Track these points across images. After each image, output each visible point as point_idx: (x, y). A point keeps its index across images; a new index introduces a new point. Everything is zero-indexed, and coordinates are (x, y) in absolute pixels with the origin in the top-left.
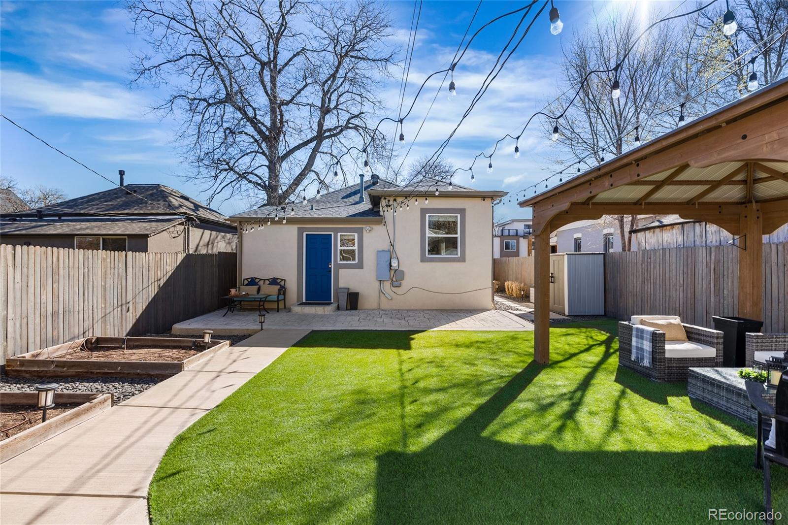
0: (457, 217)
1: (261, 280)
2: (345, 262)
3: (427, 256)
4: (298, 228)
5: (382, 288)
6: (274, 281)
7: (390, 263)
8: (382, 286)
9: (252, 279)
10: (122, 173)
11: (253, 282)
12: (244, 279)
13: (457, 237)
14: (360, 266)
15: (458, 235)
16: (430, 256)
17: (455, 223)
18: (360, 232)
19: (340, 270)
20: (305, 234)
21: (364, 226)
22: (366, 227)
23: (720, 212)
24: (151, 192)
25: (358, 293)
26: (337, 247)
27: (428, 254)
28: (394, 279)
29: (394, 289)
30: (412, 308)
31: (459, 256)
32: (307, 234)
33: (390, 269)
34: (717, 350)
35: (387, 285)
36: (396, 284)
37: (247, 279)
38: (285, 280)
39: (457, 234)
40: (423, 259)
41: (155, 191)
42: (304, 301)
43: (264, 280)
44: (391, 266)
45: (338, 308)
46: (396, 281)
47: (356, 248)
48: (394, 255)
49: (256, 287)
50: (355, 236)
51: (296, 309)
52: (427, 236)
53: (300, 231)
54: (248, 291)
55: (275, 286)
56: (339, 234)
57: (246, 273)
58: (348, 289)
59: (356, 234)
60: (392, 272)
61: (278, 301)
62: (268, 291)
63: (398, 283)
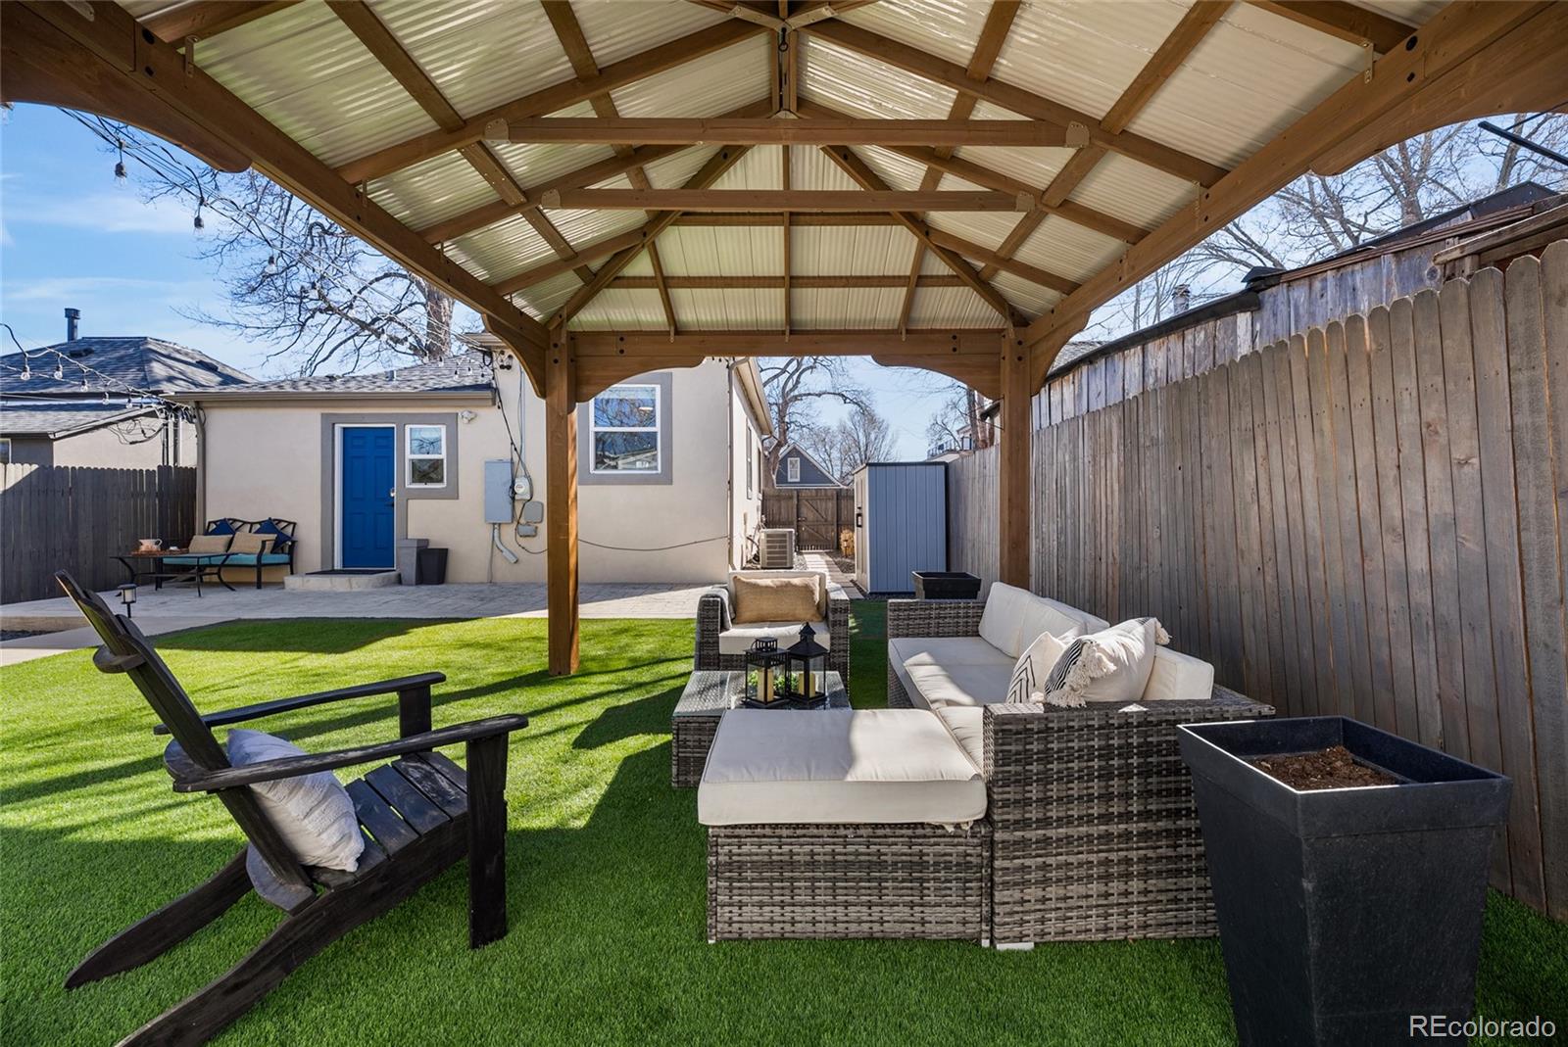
0: (653, 390)
1: (245, 523)
2: (422, 486)
3: (592, 471)
4: (324, 415)
5: (496, 539)
6: (269, 526)
7: (512, 487)
8: (496, 534)
9: (224, 520)
10: (75, 315)
11: (225, 527)
12: (210, 523)
13: (656, 433)
14: (453, 494)
15: (658, 429)
16: (597, 472)
18: (452, 422)
19: (411, 502)
20: (338, 428)
21: (459, 411)
22: (463, 413)
23: (955, 350)
24: (123, 352)
25: (443, 554)
26: (408, 454)
27: (596, 468)
28: (522, 521)
29: (523, 541)
31: (659, 471)
32: (343, 429)
33: (513, 498)
34: (832, 638)
35: (509, 532)
36: (523, 530)
37: (215, 522)
38: (295, 524)
39: (654, 425)
40: (584, 479)
41: (131, 351)
42: (338, 565)
43: (252, 524)
44: (514, 493)
45: (399, 581)
46: (528, 524)
47: (443, 456)
48: (521, 471)
49: (226, 538)
50: (441, 432)
51: (293, 582)
52: (593, 429)
53: (328, 424)
54: (205, 545)
55: (273, 536)
56: (408, 427)
57: (214, 512)
58: (427, 541)
59: (443, 428)
60: (519, 507)
61: (260, 566)
62: (248, 544)
63: (532, 528)
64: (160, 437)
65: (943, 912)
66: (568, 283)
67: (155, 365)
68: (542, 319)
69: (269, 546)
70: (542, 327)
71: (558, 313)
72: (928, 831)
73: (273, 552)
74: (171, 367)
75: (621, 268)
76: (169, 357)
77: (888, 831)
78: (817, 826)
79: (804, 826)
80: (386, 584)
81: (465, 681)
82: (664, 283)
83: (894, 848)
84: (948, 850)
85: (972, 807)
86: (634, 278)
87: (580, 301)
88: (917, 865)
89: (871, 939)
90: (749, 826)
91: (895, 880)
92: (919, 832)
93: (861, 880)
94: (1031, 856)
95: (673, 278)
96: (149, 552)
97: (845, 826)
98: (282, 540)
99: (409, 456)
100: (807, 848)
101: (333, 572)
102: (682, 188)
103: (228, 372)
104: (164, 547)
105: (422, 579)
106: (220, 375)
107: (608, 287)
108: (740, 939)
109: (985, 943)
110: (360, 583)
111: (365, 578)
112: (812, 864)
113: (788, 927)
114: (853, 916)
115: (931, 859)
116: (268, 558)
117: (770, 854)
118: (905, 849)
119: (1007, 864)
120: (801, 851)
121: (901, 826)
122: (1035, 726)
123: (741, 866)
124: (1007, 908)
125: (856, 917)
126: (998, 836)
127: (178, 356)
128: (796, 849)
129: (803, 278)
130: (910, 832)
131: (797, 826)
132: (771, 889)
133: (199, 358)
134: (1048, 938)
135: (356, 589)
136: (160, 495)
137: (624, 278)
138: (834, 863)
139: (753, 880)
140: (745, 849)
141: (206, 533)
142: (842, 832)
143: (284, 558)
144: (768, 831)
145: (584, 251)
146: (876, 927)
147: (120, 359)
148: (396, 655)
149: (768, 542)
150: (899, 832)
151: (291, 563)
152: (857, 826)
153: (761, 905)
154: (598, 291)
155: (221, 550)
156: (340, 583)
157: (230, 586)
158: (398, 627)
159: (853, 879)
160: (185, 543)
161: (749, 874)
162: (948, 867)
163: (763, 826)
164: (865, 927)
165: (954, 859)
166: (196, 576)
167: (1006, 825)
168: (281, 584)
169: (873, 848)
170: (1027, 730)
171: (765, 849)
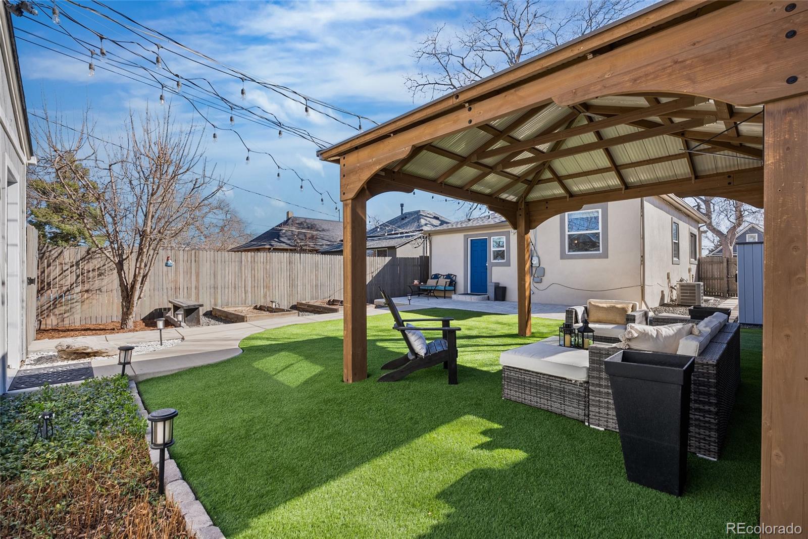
0: (598, 212)
1: (442, 275)
2: (497, 261)
3: (567, 253)
4: (464, 235)
6: (449, 276)
9: (436, 274)
10: (402, 205)
11: (436, 277)
12: (432, 275)
13: (599, 233)
14: (509, 264)
15: (600, 231)
16: (570, 253)
17: (596, 218)
18: (507, 235)
19: (493, 268)
20: (469, 239)
22: (511, 231)
23: (730, 183)
24: (414, 217)
25: (505, 287)
26: (492, 248)
27: (569, 251)
28: (536, 276)
29: (536, 285)
30: (553, 303)
31: (601, 252)
32: (471, 240)
36: (536, 280)
37: (434, 275)
38: (456, 275)
39: (598, 229)
40: (563, 256)
41: (416, 216)
42: (469, 292)
43: (444, 276)
44: (532, 263)
45: (488, 299)
46: (538, 277)
47: (504, 249)
48: (535, 254)
49: (436, 280)
50: (504, 239)
51: (454, 297)
52: (567, 233)
53: (466, 238)
54: (431, 282)
55: (449, 280)
56: (492, 238)
57: (434, 271)
58: (499, 283)
59: (504, 237)
60: (534, 270)
61: (445, 291)
62: (442, 282)
63: (540, 279)
64: (422, 245)
65: (571, 409)
66: (521, 187)
67: (422, 220)
68: (517, 200)
69: (448, 283)
70: (517, 203)
71: (521, 197)
72: (567, 381)
73: (449, 286)
74: (426, 220)
75: (540, 176)
76: (426, 216)
77: (553, 378)
78: (533, 372)
79: (529, 371)
80: (483, 300)
81: (490, 333)
82: (560, 179)
83: (555, 384)
84: (574, 389)
85: (582, 377)
86: (547, 179)
87: (528, 191)
88: (562, 391)
89: (548, 411)
90: (514, 368)
91: (555, 394)
92: (563, 380)
93: (545, 391)
94: (602, 398)
95: (562, 176)
96: (416, 284)
97: (541, 374)
98: (451, 280)
99: (493, 249)
100: (529, 378)
101: (467, 294)
102: (551, 151)
103: (443, 219)
104: (420, 283)
105: (496, 299)
106: (440, 220)
107: (537, 184)
108: (510, 400)
109: (587, 424)
110: (474, 298)
111: (476, 297)
112: (530, 383)
113: (523, 400)
114: (542, 402)
115: (567, 390)
116: (448, 288)
117: (518, 377)
118: (559, 385)
119: (593, 398)
120: (527, 378)
121: (557, 377)
122: (604, 352)
123: (510, 379)
124: (594, 414)
125: (543, 402)
126: (590, 387)
127: (428, 216)
128: (526, 377)
129: (623, 165)
130: (560, 380)
131: (527, 371)
132: (519, 387)
133: (434, 215)
134: (609, 428)
135: (473, 301)
136: (420, 265)
137: (542, 180)
138: (537, 384)
139: (514, 384)
140: (512, 374)
141: (432, 279)
142: (539, 375)
143: (452, 288)
144: (518, 370)
145: (523, 176)
146: (550, 408)
147: (413, 219)
148: (473, 323)
149: (682, 289)
150: (557, 379)
151: (455, 290)
152: (545, 375)
153: (516, 392)
154: (533, 186)
155: (435, 284)
156: (468, 298)
157: (437, 297)
158: (479, 314)
159: (543, 391)
160: (425, 282)
161: (512, 381)
162: (573, 394)
163: (517, 368)
164: (546, 406)
165: (575, 392)
166: (428, 293)
167: (593, 385)
168: (451, 298)
169: (549, 383)
170: (600, 354)
171: (517, 375)
